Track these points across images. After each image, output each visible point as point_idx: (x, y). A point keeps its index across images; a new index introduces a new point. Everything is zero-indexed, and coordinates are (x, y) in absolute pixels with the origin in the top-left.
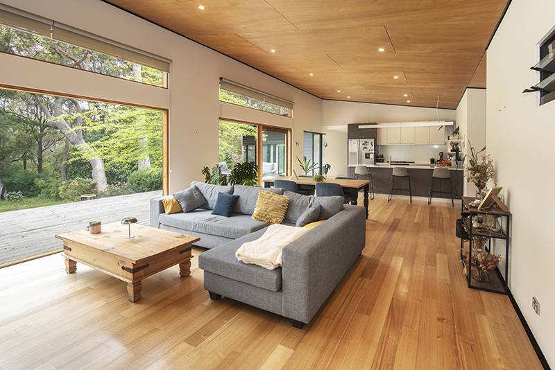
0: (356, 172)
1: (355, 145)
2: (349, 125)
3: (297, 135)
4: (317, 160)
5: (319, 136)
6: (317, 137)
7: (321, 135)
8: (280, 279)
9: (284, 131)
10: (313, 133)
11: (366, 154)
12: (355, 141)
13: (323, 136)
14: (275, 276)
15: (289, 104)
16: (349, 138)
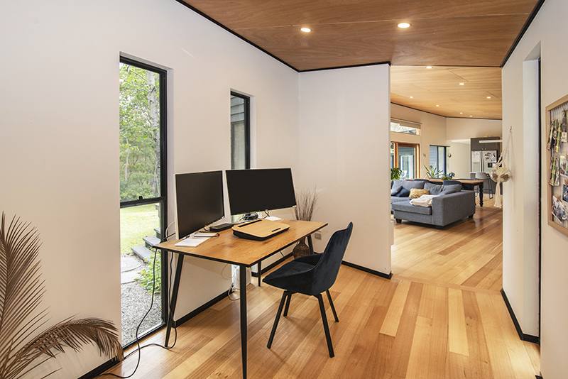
0: (476, 177)
1: (477, 156)
2: (471, 139)
3: (424, 148)
4: (441, 168)
5: (443, 148)
6: (441, 150)
7: (445, 147)
8: (431, 210)
9: (413, 146)
10: (438, 146)
11: (489, 164)
12: (478, 152)
13: (447, 148)
14: (429, 209)
15: (418, 125)
16: (472, 150)
